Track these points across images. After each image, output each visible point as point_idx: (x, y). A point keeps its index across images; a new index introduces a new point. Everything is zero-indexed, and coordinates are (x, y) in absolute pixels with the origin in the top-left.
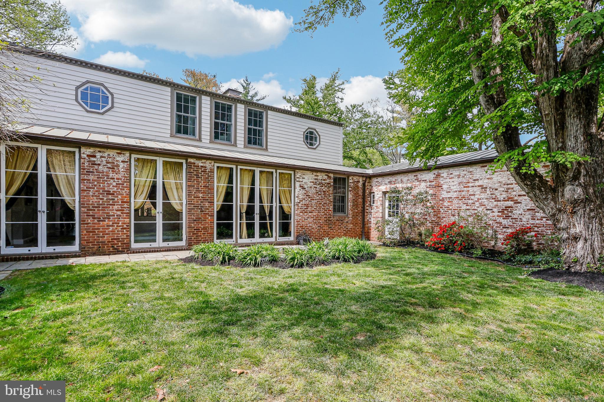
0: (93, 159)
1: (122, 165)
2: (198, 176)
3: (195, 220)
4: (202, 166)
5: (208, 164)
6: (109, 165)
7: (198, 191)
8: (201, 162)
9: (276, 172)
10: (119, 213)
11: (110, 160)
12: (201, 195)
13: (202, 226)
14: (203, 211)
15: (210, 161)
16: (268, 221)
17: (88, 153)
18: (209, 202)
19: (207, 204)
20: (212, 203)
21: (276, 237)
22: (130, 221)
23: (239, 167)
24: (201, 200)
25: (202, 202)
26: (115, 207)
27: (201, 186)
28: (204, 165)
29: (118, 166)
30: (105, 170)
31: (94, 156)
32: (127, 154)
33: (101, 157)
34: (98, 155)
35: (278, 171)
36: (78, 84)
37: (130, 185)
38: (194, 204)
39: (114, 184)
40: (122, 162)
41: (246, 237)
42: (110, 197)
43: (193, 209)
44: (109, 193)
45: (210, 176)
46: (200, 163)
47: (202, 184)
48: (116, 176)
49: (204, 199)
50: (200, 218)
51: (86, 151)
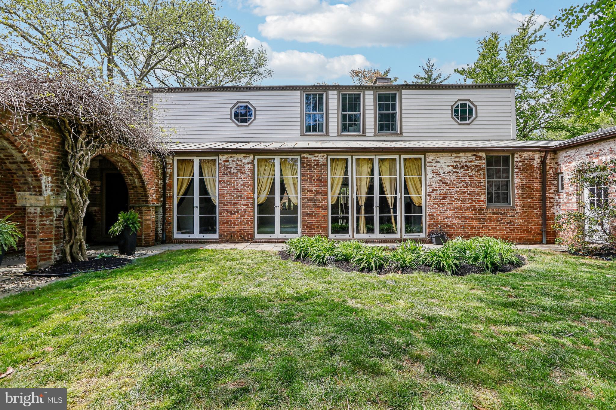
0: (227, 164)
1: (247, 166)
2: (310, 170)
3: (309, 214)
4: (314, 160)
5: (321, 158)
6: (238, 168)
7: (311, 185)
8: (313, 156)
9: (400, 158)
10: (245, 207)
11: (239, 163)
12: (314, 189)
13: (316, 220)
14: (316, 205)
15: (323, 154)
16: (392, 215)
17: (224, 159)
18: (322, 195)
19: (320, 198)
20: (326, 196)
21: (401, 233)
22: (254, 214)
23: (355, 157)
24: (314, 193)
25: (315, 196)
26: (243, 202)
27: (314, 180)
28: (317, 158)
29: (244, 167)
30: (235, 171)
31: (228, 161)
32: (251, 156)
33: (233, 161)
34: (230, 160)
35: (403, 157)
36: (232, 106)
37: (254, 183)
38: (307, 198)
39: (242, 183)
40: (247, 163)
41: (365, 231)
42: (239, 194)
43: (307, 203)
44: (238, 191)
45: (323, 169)
46: (312, 157)
47: (315, 177)
48: (243, 176)
49: (317, 192)
50: (314, 212)
51: (223, 158)
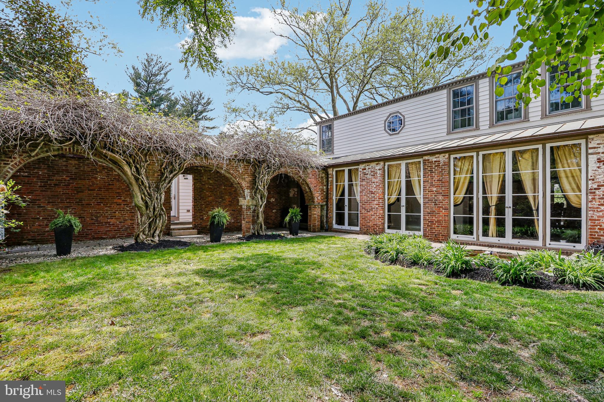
0: (365, 171)
1: (378, 172)
2: (431, 171)
3: (429, 213)
4: (435, 161)
5: (442, 158)
6: (372, 174)
7: (432, 185)
8: (434, 157)
9: (544, 148)
10: (377, 206)
11: (373, 170)
12: (435, 189)
13: (436, 219)
14: (436, 205)
15: (444, 155)
16: (535, 218)
17: (363, 168)
18: (442, 196)
19: (441, 198)
20: (447, 196)
21: (544, 240)
22: (384, 212)
23: (480, 153)
24: (435, 193)
25: (435, 196)
26: (375, 202)
27: (435, 181)
28: (438, 159)
29: (377, 173)
30: (370, 177)
31: (365, 169)
32: (382, 163)
33: (369, 169)
34: (367, 168)
35: (548, 145)
37: (384, 186)
38: (428, 198)
39: (375, 186)
40: (379, 169)
42: (373, 195)
43: (428, 202)
44: (372, 193)
45: (444, 169)
46: (433, 159)
47: (436, 178)
48: (375, 181)
49: (438, 192)
50: (434, 211)
51: (361, 167)
